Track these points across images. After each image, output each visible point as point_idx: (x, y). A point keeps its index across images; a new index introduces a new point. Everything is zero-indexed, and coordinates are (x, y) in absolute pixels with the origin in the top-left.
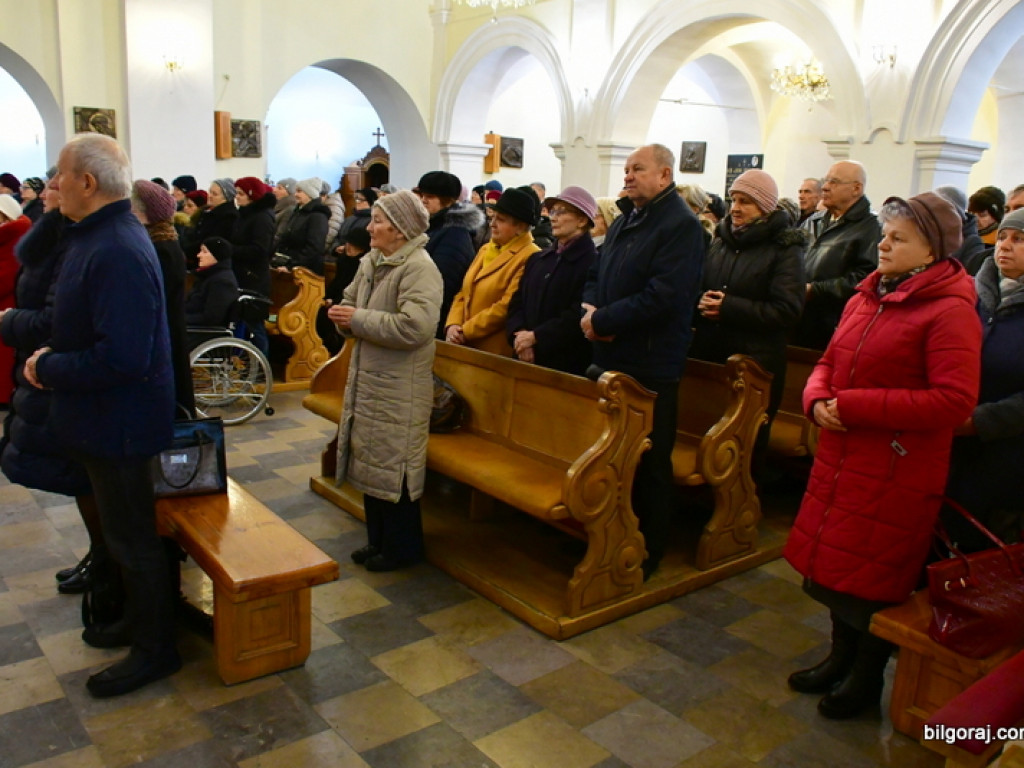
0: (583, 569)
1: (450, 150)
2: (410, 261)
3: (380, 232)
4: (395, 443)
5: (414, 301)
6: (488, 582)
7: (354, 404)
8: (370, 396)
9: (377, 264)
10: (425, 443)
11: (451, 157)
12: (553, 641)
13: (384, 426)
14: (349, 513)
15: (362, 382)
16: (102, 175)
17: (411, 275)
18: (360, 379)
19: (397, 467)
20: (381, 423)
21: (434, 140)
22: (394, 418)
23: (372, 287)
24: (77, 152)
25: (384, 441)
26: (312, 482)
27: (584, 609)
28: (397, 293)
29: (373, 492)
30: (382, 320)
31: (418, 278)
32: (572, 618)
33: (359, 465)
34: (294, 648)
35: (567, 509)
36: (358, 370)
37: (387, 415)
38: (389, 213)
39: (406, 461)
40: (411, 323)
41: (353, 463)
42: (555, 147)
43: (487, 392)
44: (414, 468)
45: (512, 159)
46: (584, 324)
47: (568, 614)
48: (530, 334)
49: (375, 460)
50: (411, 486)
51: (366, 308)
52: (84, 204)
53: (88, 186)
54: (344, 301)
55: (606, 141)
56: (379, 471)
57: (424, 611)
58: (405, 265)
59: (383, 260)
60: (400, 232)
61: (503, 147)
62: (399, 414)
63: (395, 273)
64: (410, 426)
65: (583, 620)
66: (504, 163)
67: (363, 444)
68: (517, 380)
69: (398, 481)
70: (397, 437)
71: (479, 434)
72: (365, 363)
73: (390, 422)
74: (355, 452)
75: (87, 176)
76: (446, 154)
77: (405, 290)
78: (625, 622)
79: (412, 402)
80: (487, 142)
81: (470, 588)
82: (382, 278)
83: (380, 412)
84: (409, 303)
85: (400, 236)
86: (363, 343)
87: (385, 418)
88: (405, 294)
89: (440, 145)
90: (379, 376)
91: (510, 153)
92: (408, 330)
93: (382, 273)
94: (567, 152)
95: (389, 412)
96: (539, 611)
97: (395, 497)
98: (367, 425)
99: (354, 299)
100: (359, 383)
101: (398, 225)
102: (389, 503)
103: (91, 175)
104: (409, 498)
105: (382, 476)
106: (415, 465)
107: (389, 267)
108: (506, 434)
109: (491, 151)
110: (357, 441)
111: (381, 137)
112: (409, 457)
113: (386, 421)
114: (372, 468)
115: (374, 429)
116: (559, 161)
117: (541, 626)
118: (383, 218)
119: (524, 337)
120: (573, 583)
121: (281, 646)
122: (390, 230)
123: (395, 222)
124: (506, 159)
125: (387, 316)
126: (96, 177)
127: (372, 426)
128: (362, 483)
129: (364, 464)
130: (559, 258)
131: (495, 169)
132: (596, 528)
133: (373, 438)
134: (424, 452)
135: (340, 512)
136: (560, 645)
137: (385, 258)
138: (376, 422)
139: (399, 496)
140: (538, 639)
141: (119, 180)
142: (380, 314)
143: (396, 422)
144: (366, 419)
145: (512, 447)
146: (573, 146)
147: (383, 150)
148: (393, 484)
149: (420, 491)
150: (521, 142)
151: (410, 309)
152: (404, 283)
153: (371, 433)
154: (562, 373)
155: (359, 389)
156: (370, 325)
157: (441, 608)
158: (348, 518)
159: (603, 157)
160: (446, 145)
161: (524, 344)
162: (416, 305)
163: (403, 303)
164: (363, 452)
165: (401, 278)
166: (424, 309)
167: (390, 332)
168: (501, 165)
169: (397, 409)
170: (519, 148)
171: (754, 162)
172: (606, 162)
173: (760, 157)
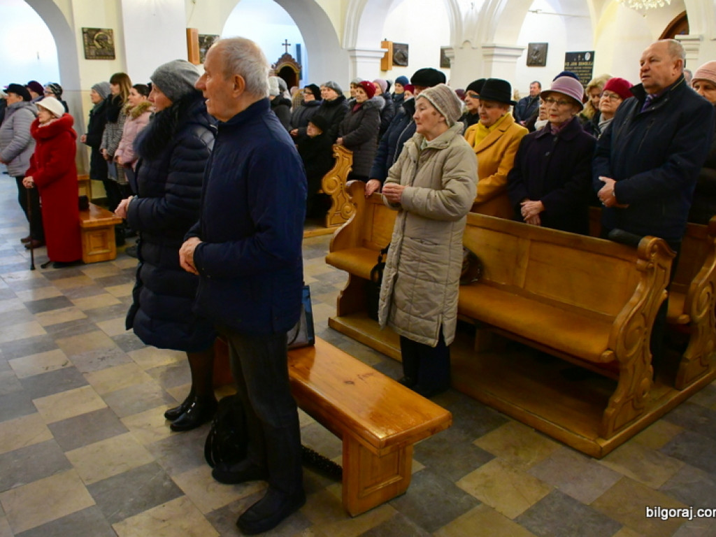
0: (617, 399)
1: (358, 54)
2: (454, 145)
3: (426, 117)
4: (434, 298)
5: (458, 179)
6: (520, 408)
7: (398, 264)
8: (414, 258)
9: (422, 148)
10: (457, 298)
11: (358, 60)
12: (593, 459)
13: (425, 284)
14: (370, 347)
15: (407, 247)
16: (250, 76)
17: (455, 157)
18: (404, 243)
19: (435, 318)
20: (423, 281)
21: (344, 47)
22: (434, 278)
23: (417, 167)
24: (227, 55)
25: (425, 296)
26: (331, 321)
27: (616, 431)
28: (442, 173)
29: (413, 337)
30: (429, 196)
31: (460, 159)
32: (607, 440)
33: (401, 314)
34: (400, 481)
35: (615, 354)
36: (404, 236)
37: (428, 275)
38: (432, 100)
39: (442, 313)
40: (456, 199)
41: (395, 312)
42: (446, 49)
43: (499, 250)
44: (449, 319)
45: (400, 59)
46: (604, 194)
47: (603, 435)
48: (538, 204)
49: (417, 312)
50: (446, 334)
51: (412, 186)
52: (232, 104)
53: (237, 87)
54: (388, 179)
55: (489, 43)
56: (420, 320)
57: (477, 436)
58: (450, 148)
59: (427, 145)
60: (442, 116)
61: (395, 51)
62: (438, 274)
63: (441, 154)
64: (446, 285)
65: (614, 441)
66: (395, 63)
67: (406, 298)
68: (532, 240)
69: (435, 329)
70: (436, 293)
71: (492, 285)
72: (410, 230)
73: (431, 281)
74: (398, 304)
75: (237, 78)
76: (354, 57)
77: (449, 170)
78: (638, 437)
79: (449, 265)
80: (383, 47)
81: (500, 412)
82: (427, 160)
83: (421, 272)
84: (453, 181)
85: (442, 119)
86: (408, 214)
87: (427, 278)
88: (450, 173)
89: (350, 51)
90: (422, 242)
91: (399, 55)
92: (453, 204)
93: (427, 154)
94: (456, 53)
95: (428, 272)
96: (578, 434)
97: (433, 342)
98: (410, 282)
99: (399, 177)
100: (403, 247)
101: (440, 109)
102: (428, 347)
103: (240, 77)
104: (444, 343)
105: (423, 325)
106: (449, 316)
107: (434, 150)
108: (522, 286)
109: (386, 54)
110: (399, 294)
111: (288, 46)
112: (445, 310)
113: (426, 280)
114: (412, 317)
115: (416, 286)
117: (579, 447)
118: (427, 104)
119: (531, 207)
120: (610, 411)
121: (391, 481)
122: (434, 114)
123: (437, 107)
124: (396, 60)
125: (433, 193)
126: (245, 78)
127: (414, 284)
128: (404, 329)
129: (405, 314)
130: (556, 139)
131: (389, 67)
132: (629, 366)
133: (415, 293)
134: (456, 305)
135: (361, 346)
136: (600, 462)
137: (427, 142)
138: (418, 281)
139: (437, 341)
140: (580, 457)
141: (263, 82)
142: (426, 191)
143: (435, 281)
144: (409, 277)
145: (528, 296)
146: (461, 48)
147: (290, 56)
148: (431, 332)
149: (453, 337)
150: (406, 47)
151: (454, 185)
152: (449, 164)
153: (413, 289)
154: (579, 235)
155: (403, 252)
156: (419, 201)
157: (487, 431)
158: (369, 351)
159: (486, 56)
160: (355, 50)
161: (533, 212)
162: (459, 183)
163: (447, 182)
164: (405, 305)
165: (445, 159)
166: (467, 186)
167: (437, 206)
168: (393, 65)
169: (437, 271)
170: (405, 51)
171: (587, 57)
172: (488, 59)
173: (592, 54)
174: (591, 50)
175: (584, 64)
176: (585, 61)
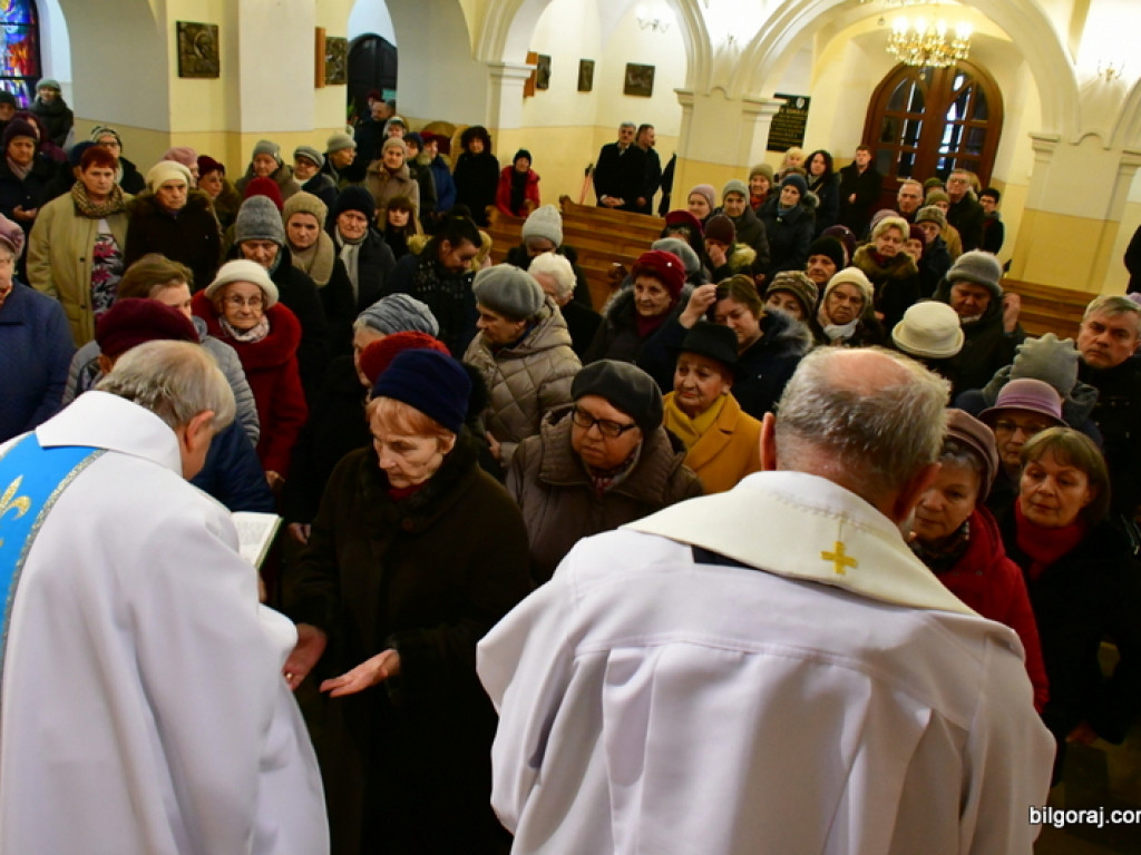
1: (504, 72)
11: (504, 81)
21: (479, 59)
42: (679, 93)
45: (542, 80)
55: (753, 96)
61: (540, 67)
76: (500, 77)
80: (530, 63)
89: (491, 65)
91: (542, 73)
94: (697, 101)
109: (532, 72)
116: (680, 108)
124: (539, 80)
146: (707, 96)
150: (548, 60)
159: (746, 112)
160: (500, 66)
168: (536, 89)
170: (547, 67)
171: (800, 104)
172: (748, 117)
173: (807, 100)
174: (806, 94)
175: (794, 112)
176: (796, 108)
